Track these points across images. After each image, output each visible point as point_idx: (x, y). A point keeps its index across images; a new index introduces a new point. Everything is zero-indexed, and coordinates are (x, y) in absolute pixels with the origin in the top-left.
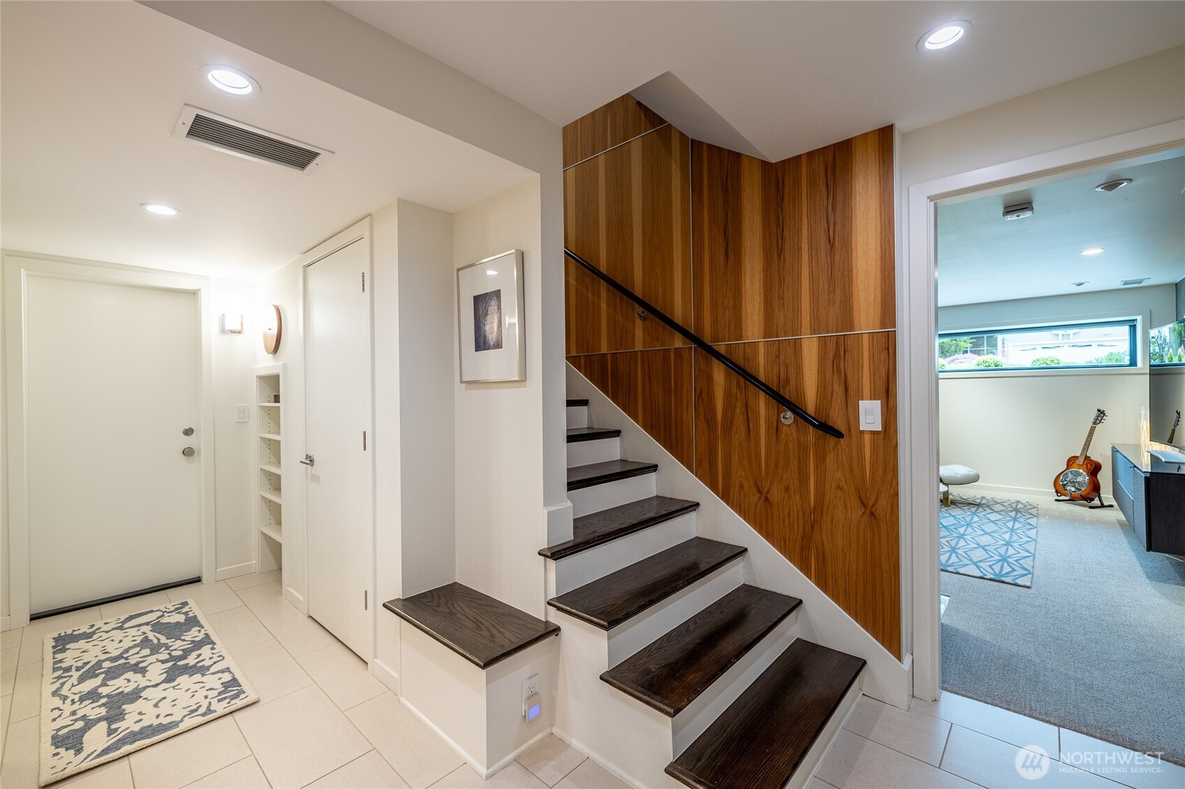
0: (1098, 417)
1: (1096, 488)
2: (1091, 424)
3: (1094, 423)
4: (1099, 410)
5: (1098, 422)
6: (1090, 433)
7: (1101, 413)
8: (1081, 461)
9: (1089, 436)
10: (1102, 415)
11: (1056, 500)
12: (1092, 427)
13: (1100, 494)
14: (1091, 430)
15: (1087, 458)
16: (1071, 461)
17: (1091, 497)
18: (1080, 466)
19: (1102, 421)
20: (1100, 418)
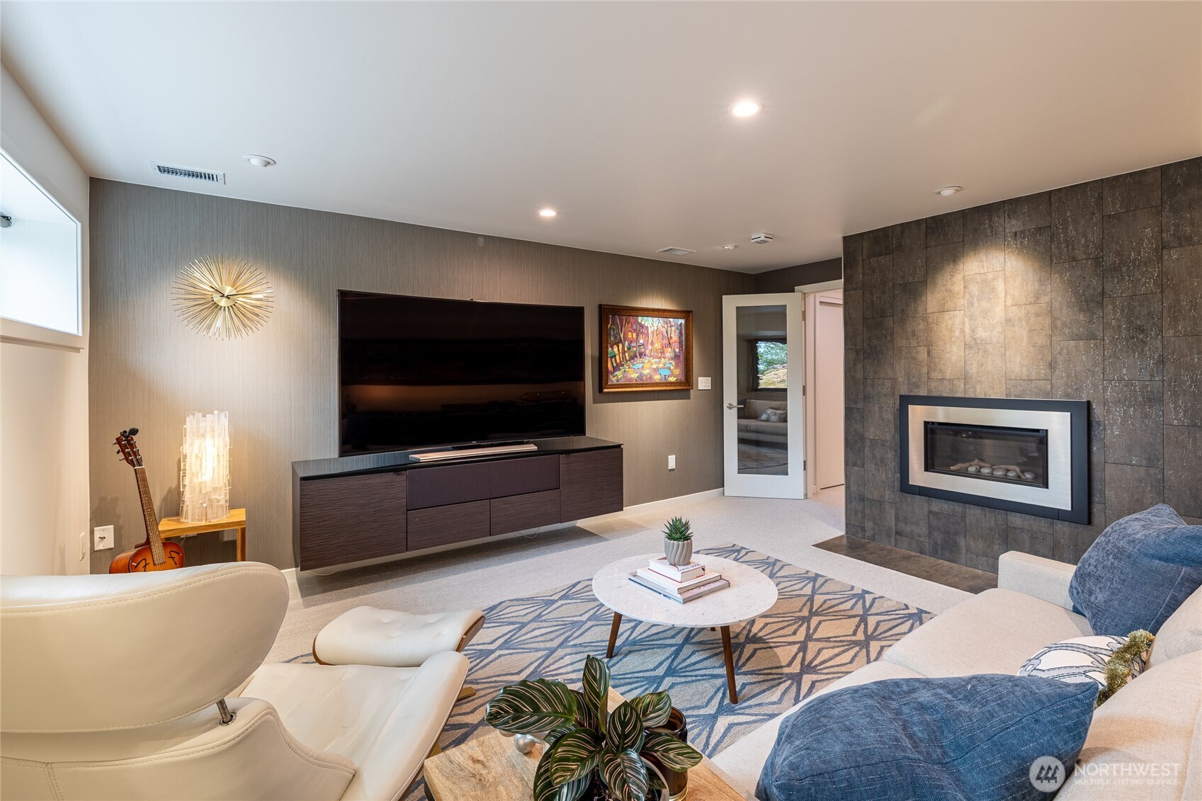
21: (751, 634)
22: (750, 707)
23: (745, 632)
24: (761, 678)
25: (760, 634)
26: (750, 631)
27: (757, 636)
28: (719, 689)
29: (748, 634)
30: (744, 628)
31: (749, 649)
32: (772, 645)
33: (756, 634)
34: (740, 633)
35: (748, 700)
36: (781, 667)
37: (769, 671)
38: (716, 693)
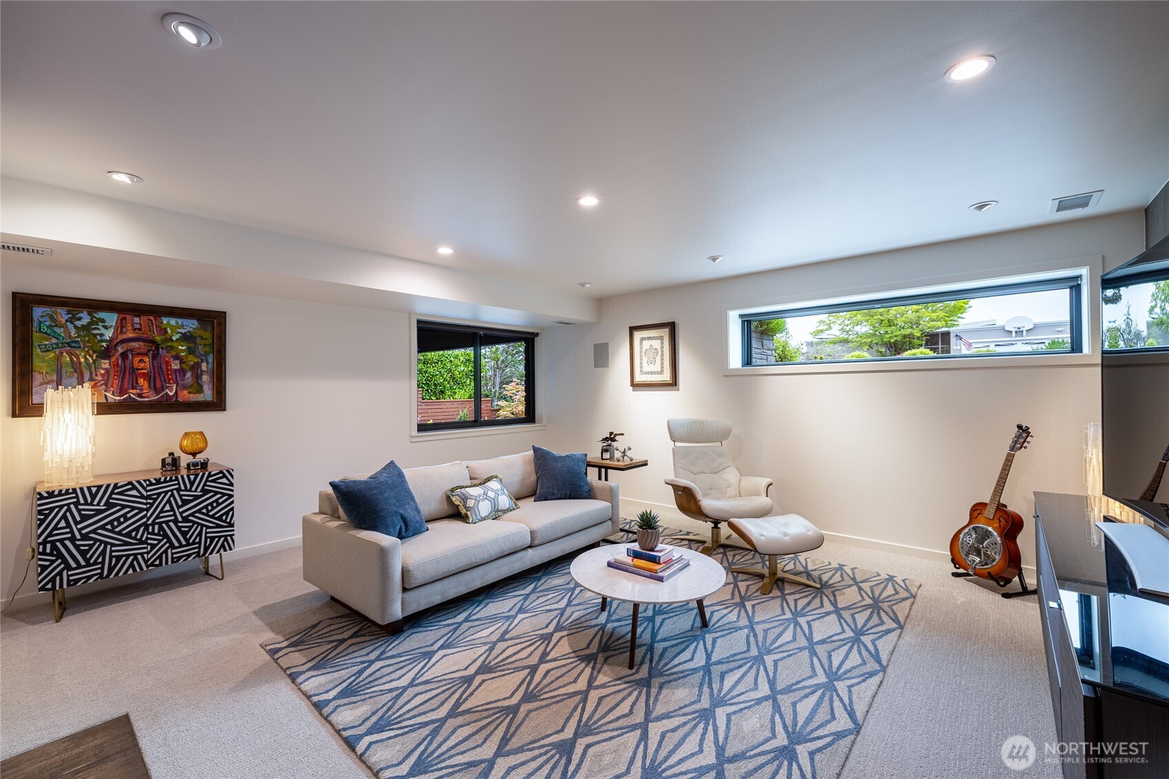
0: (1018, 437)
1: (1014, 559)
2: (1007, 450)
3: (1012, 448)
4: (1020, 427)
5: (1018, 446)
6: (1005, 465)
7: (1024, 432)
8: (990, 512)
9: (1003, 469)
10: (1024, 435)
11: (955, 575)
12: (1009, 455)
13: (1020, 569)
14: (1007, 460)
15: (1001, 508)
16: (978, 509)
17: (1006, 575)
18: (989, 521)
19: (1025, 444)
20: (1021, 440)
21: (592, 664)
22: (592, 607)
23: (598, 666)
24: (585, 624)
25: (583, 665)
26: (593, 668)
27: (586, 662)
28: (614, 613)
29: (595, 663)
30: (599, 672)
31: (594, 648)
32: (573, 655)
33: (587, 665)
34: (603, 665)
35: (593, 611)
36: (568, 635)
37: (579, 630)
38: (615, 610)
